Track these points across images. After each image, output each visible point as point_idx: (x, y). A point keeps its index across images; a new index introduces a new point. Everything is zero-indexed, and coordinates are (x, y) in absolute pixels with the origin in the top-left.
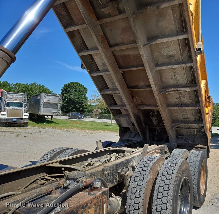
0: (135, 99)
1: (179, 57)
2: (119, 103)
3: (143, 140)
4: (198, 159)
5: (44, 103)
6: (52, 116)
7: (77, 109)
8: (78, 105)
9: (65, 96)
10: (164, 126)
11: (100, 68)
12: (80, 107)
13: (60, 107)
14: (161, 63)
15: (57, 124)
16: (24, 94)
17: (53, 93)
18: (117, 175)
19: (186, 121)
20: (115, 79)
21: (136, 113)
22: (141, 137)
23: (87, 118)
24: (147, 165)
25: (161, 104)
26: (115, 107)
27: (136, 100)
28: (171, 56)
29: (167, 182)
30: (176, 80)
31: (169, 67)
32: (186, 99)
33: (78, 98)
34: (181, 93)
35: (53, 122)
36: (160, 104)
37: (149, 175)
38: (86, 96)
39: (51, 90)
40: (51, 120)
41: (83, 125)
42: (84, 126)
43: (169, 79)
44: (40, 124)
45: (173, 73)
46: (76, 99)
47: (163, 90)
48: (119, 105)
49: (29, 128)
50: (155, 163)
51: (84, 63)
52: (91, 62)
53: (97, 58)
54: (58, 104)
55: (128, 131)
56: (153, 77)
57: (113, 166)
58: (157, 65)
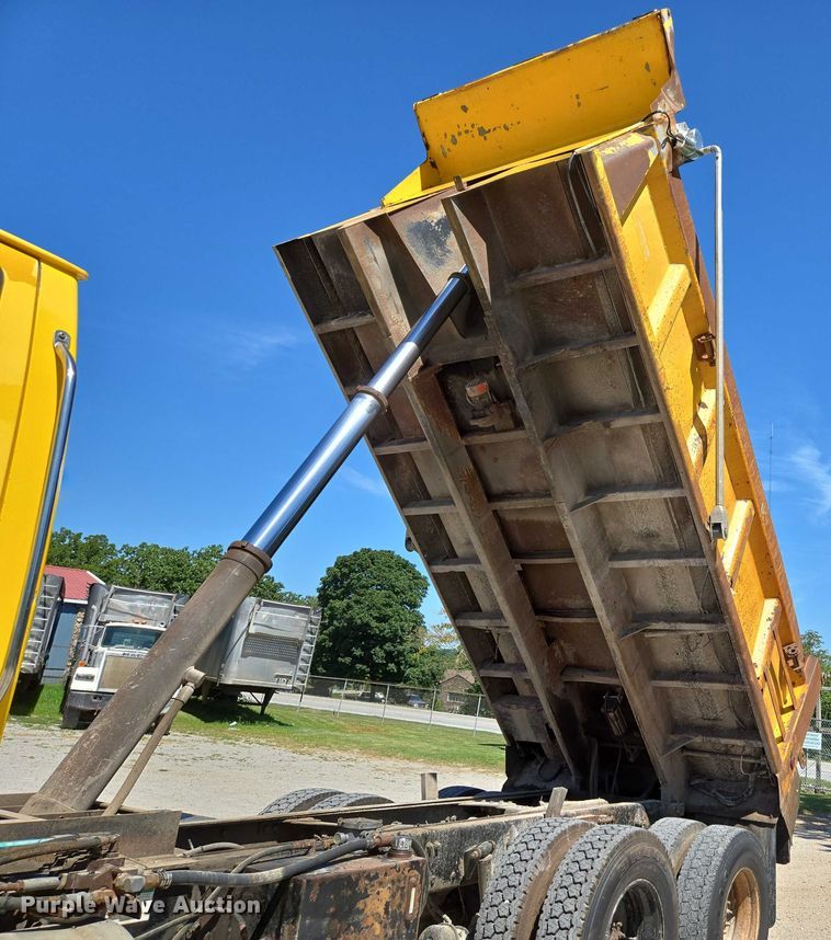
0: (556, 648)
1: (671, 540)
2: (508, 658)
3: (578, 787)
4: (721, 850)
5: (249, 635)
6: (269, 692)
7: (374, 667)
8: (381, 647)
9: (331, 609)
10: (641, 743)
11: (460, 551)
12: (390, 656)
13: (306, 654)
14: (626, 549)
15: (284, 729)
16: (177, 598)
17: (283, 591)
18: (462, 861)
19: (711, 730)
20: (496, 589)
21: (558, 692)
22: (573, 778)
23: (410, 709)
24: (540, 836)
25: (626, 668)
26: (495, 669)
27: (562, 649)
28: (650, 536)
29: (580, 877)
30: (669, 600)
31: (644, 562)
32: (705, 658)
33: (383, 619)
34: (688, 637)
35: (269, 719)
36: (623, 668)
37: (543, 862)
38: (420, 610)
39: (276, 581)
40: (263, 710)
41: (391, 736)
42: (395, 742)
43: (652, 595)
44: (216, 726)
45: (660, 579)
46: (374, 624)
47: (635, 625)
48: (511, 665)
49: (173, 738)
50: (564, 832)
51: (415, 534)
52: (435, 532)
53: (451, 524)
54: (301, 643)
55: (538, 757)
56: (602, 590)
57: (451, 832)
58: (615, 555)
